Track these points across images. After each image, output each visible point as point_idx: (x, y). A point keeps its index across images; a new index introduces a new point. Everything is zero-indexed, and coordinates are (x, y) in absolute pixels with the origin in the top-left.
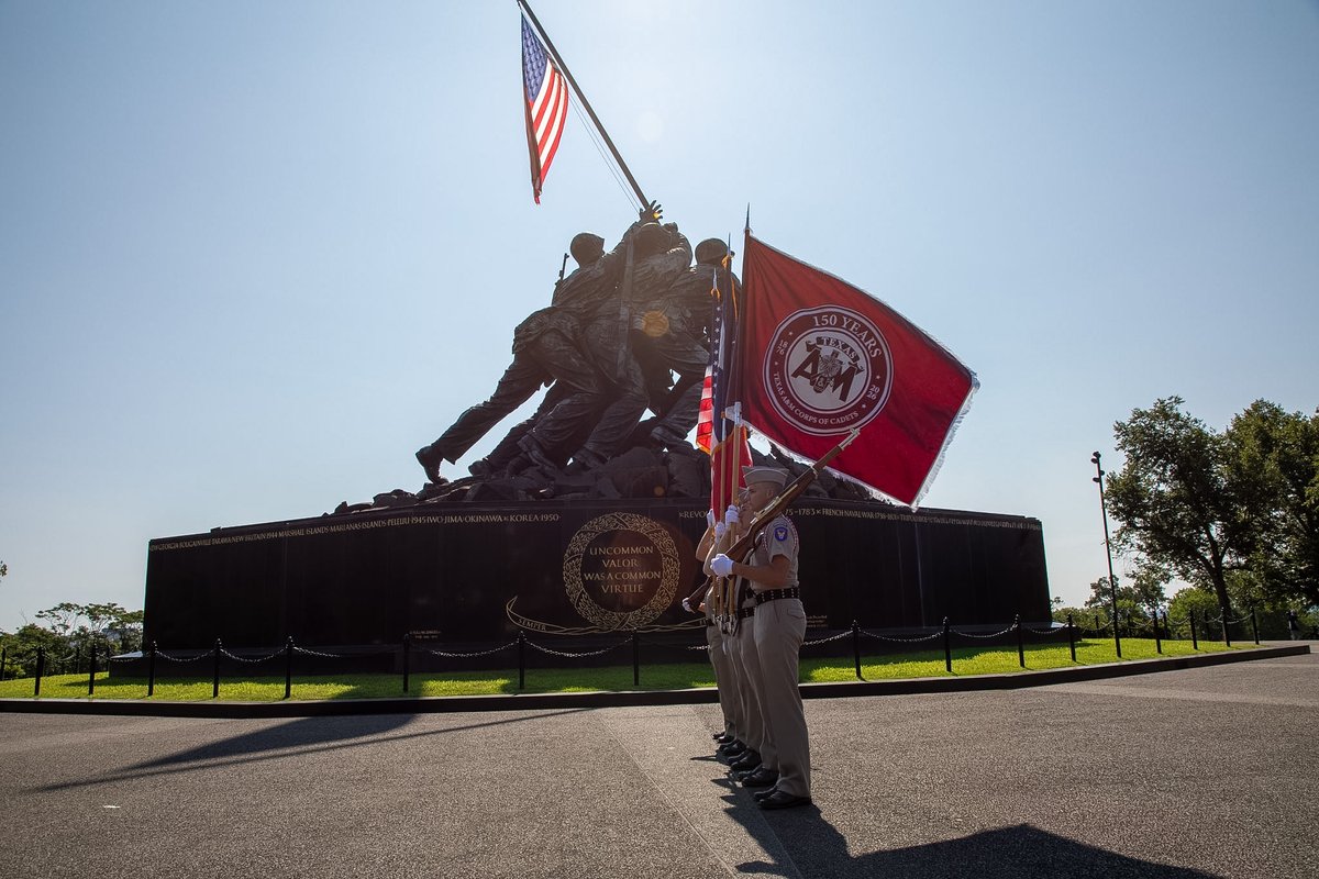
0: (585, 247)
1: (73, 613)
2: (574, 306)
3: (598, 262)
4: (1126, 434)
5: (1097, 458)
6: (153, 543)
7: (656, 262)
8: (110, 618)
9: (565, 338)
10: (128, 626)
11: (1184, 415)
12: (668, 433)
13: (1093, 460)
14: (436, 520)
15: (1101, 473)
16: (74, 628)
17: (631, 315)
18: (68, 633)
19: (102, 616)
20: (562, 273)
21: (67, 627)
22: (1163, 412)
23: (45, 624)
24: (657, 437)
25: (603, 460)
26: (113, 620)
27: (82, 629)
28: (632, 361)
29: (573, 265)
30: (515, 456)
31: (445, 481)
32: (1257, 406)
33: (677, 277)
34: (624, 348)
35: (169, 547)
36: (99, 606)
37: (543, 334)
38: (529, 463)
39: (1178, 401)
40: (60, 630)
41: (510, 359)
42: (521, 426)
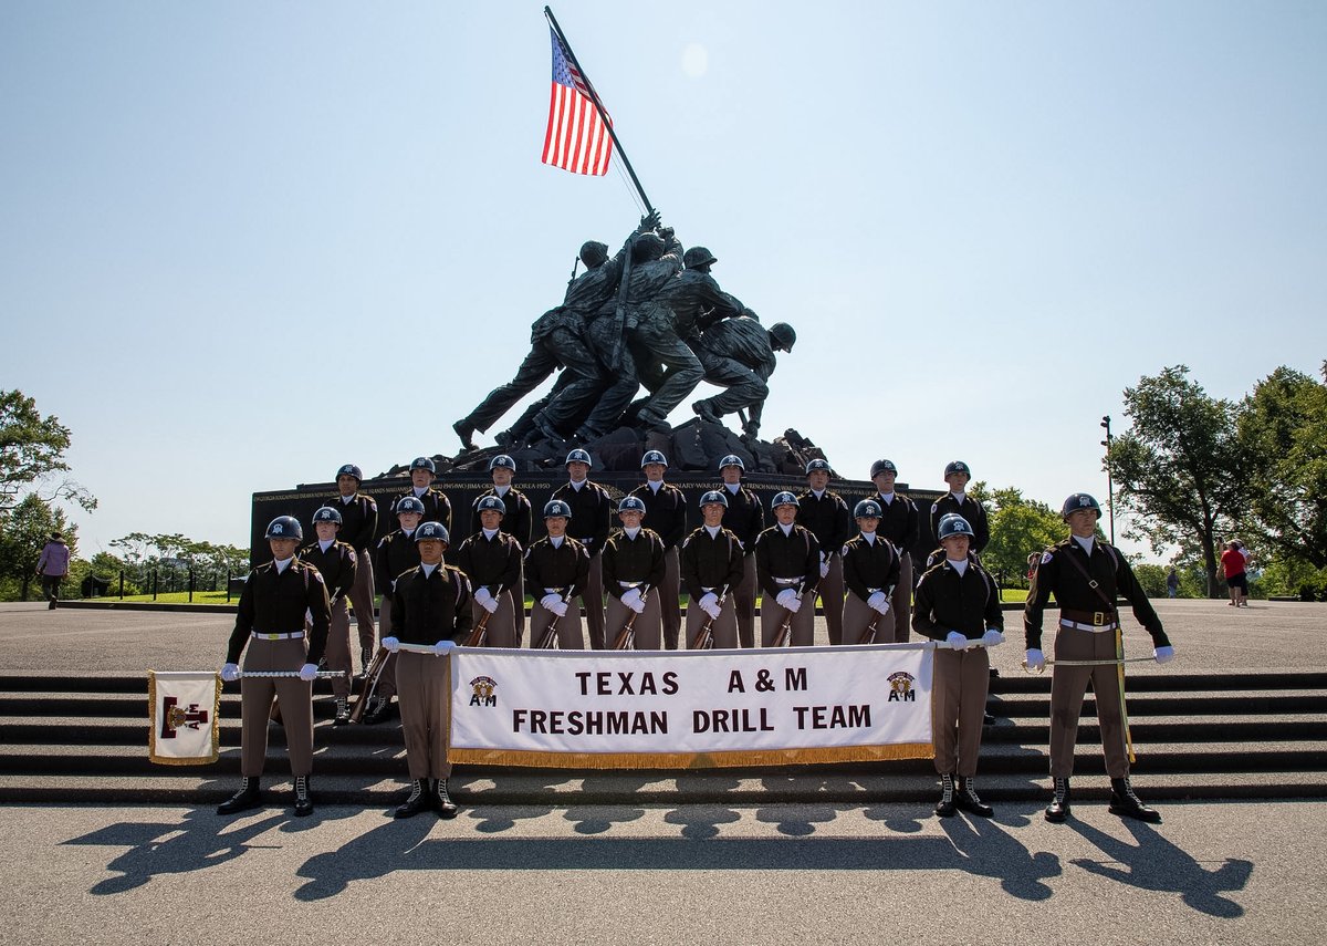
0: (593, 253)
1: (143, 543)
2: (580, 305)
3: (601, 268)
4: (1134, 400)
5: (1106, 422)
6: (255, 495)
7: (649, 269)
8: (177, 548)
9: (571, 333)
10: (194, 556)
11: (1191, 383)
12: (651, 414)
13: (1102, 424)
14: (461, 486)
15: (1109, 436)
16: (145, 557)
17: (625, 314)
18: (139, 562)
19: (170, 546)
20: (574, 274)
21: (138, 556)
22: (1171, 379)
23: (118, 553)
24: (642, 418)
25: (598, 434)
26: (181, 550)
27: (152, 558)
28: (625, 353)
29: (582, 269)
30: (530, 430)
31: (476, 447)
32: (1279, 373)
33: (665, 282)
34: (619, 344)
35: (268, 498)
36: (166, 537)
37: (555, 329)
38: (540, 436)
39: (1184, 370)
40: (132, 558)
41: (529, 348)
42: (537, 403)
